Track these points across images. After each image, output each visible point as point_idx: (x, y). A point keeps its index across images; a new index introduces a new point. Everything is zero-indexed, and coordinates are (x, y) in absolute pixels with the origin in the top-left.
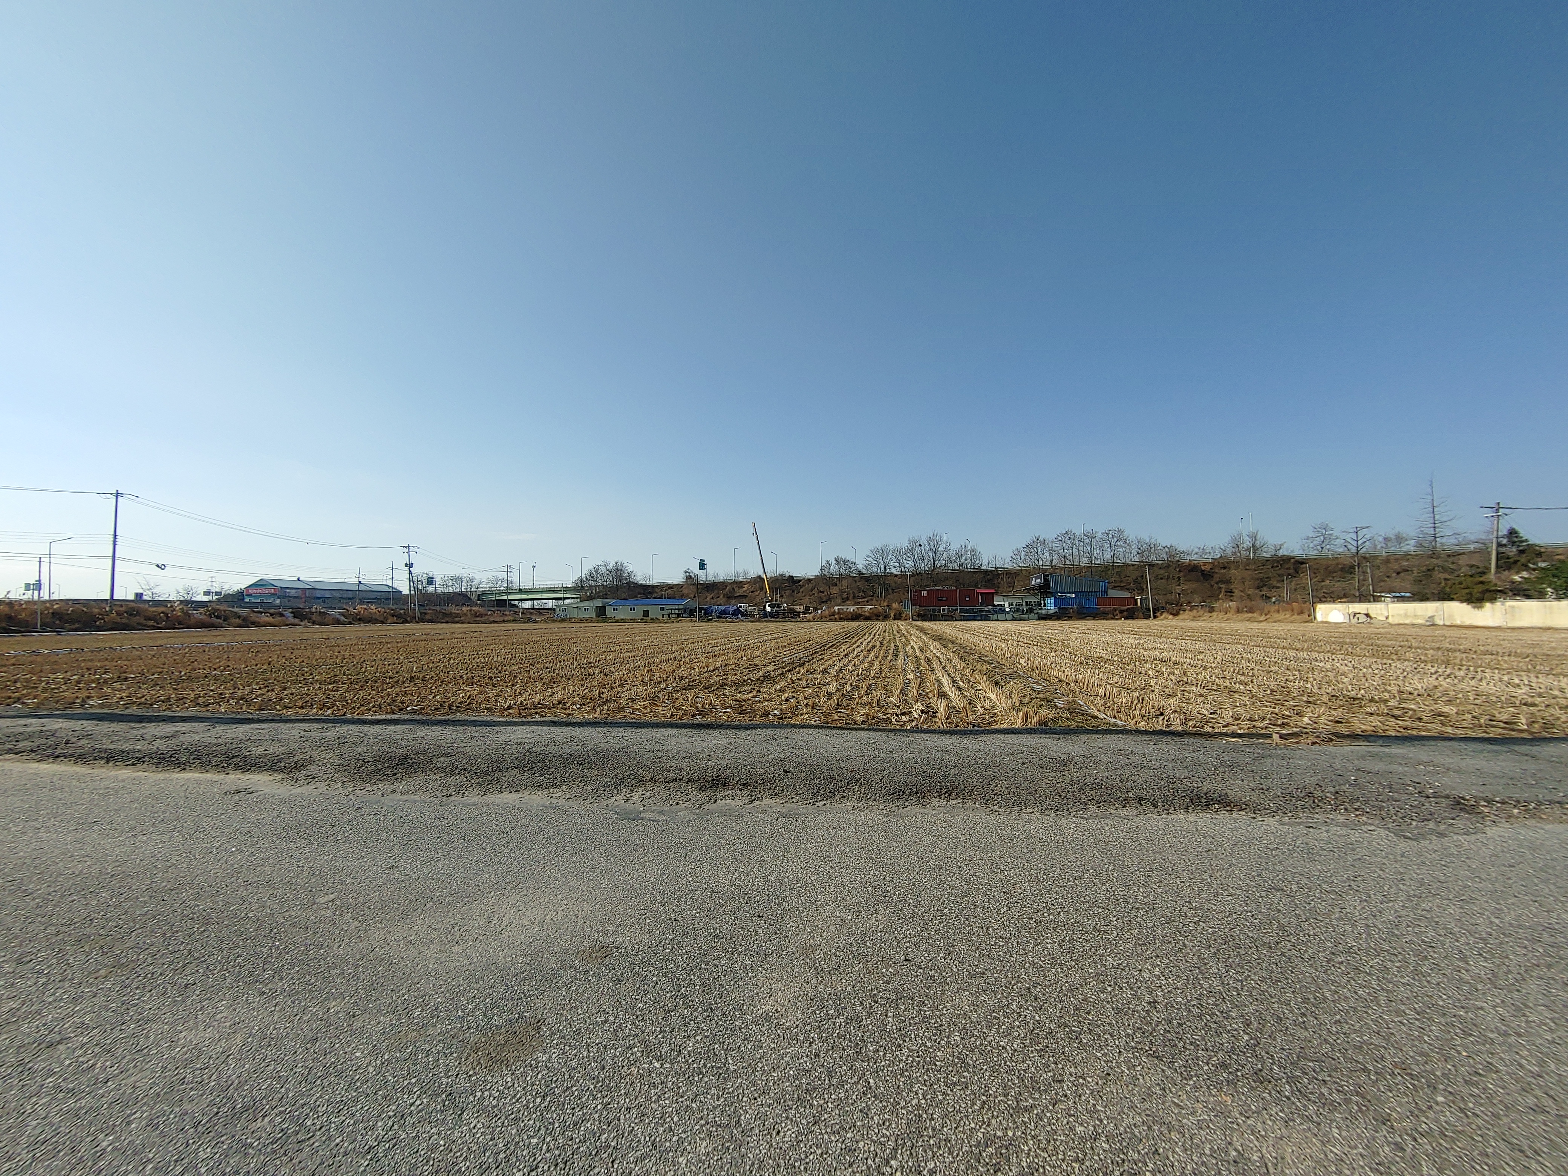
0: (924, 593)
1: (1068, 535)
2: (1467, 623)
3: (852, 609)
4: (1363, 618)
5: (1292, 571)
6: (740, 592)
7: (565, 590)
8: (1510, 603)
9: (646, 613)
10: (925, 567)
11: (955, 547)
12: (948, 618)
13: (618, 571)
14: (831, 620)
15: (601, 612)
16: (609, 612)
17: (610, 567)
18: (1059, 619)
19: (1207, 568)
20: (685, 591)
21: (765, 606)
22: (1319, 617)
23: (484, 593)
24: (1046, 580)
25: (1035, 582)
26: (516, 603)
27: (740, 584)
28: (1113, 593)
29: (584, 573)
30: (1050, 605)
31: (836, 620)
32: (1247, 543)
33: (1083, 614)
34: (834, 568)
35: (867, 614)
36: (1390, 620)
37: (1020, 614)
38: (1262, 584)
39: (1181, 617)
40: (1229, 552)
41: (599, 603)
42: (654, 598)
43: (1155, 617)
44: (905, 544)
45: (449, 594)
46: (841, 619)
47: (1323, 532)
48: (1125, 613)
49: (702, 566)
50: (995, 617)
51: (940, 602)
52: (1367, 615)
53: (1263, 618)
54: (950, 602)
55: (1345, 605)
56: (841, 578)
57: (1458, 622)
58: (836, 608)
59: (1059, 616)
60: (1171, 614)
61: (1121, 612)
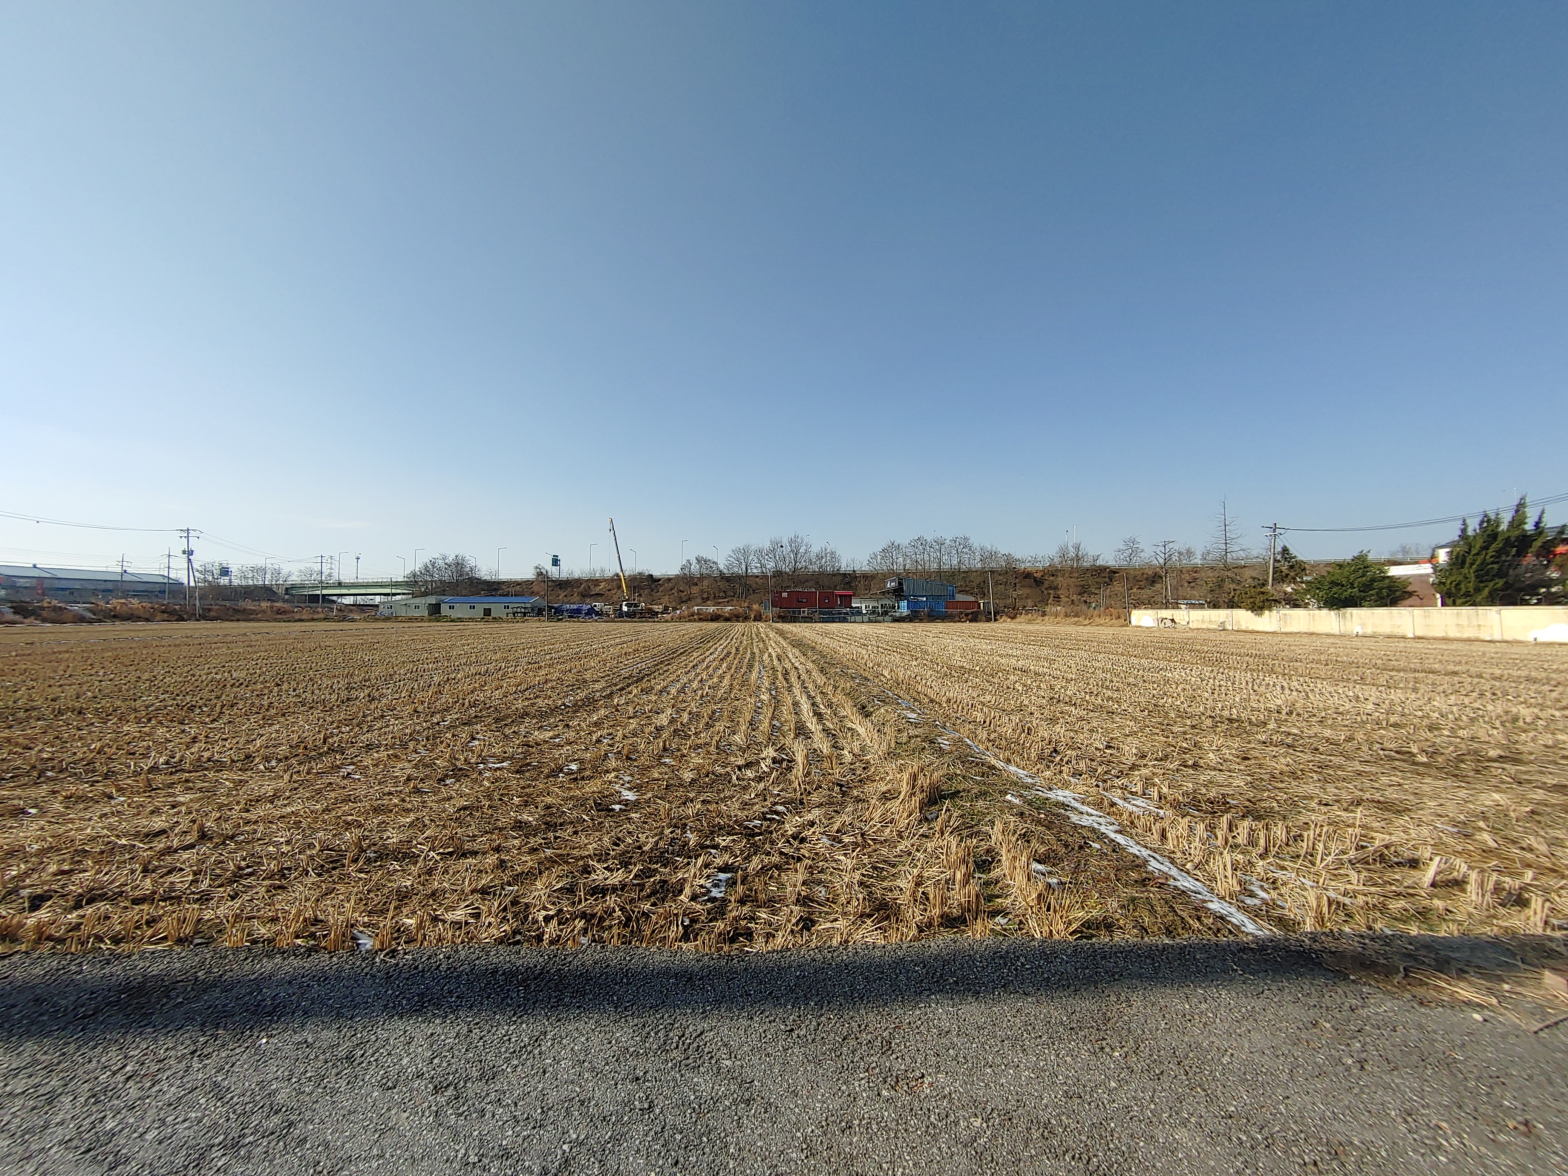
0: (785, 595)
1: (921, 541)
2: (1250, 629)
3: (711, 609)
4: (1169, 623)
5: (1107, 580)
6: (597, 590)
7: (396, 585)
8: (1283, 612)
9: (487, 612)
10: (786, 568)
11: (815, 549)
12: (808, 620)
13: (459, 565)
14: (690, 621)
15: (435, 610)
16: (445, 610)
17: (450, 560)
18: (911, 621)
19: (1038, 575)
20: (535, 588)
21: (621, 606)
22: (1134, 622)
23: (293, 587)
24: (900, 584)
25: (891, 585)
26: (335, 598)
27: (596, 582)
28: (960, 597)
29: (418, 567)
30: (904, 609)
31: (695, 621)
32: (1072, 554)
33: (933, 617)
34: (695, 568)
35: (727, 615)
36: (1191, 625)
37: (876, 616)
38: (1084, 590)
39: (1018, 620)
40: (1057, 560)
41: (432, 600)
42: (500, 595)
43: (996, 620)
44: (767, 545)
45: (248, 587)
46: (701, 620)
47: (1132, 546)
48: (970, 616)
49: (556, 562)
50: (853, 619)
51: (800, 604)
52: (1173, 620)
53: (1087, 622)
54: (810, 604)
55: (1154, 611)
56: (702, 577)
57: (1244, 628)
58: (696, 608)
59: (911, 618)
60: (1010, 617)
61: (967, 615)
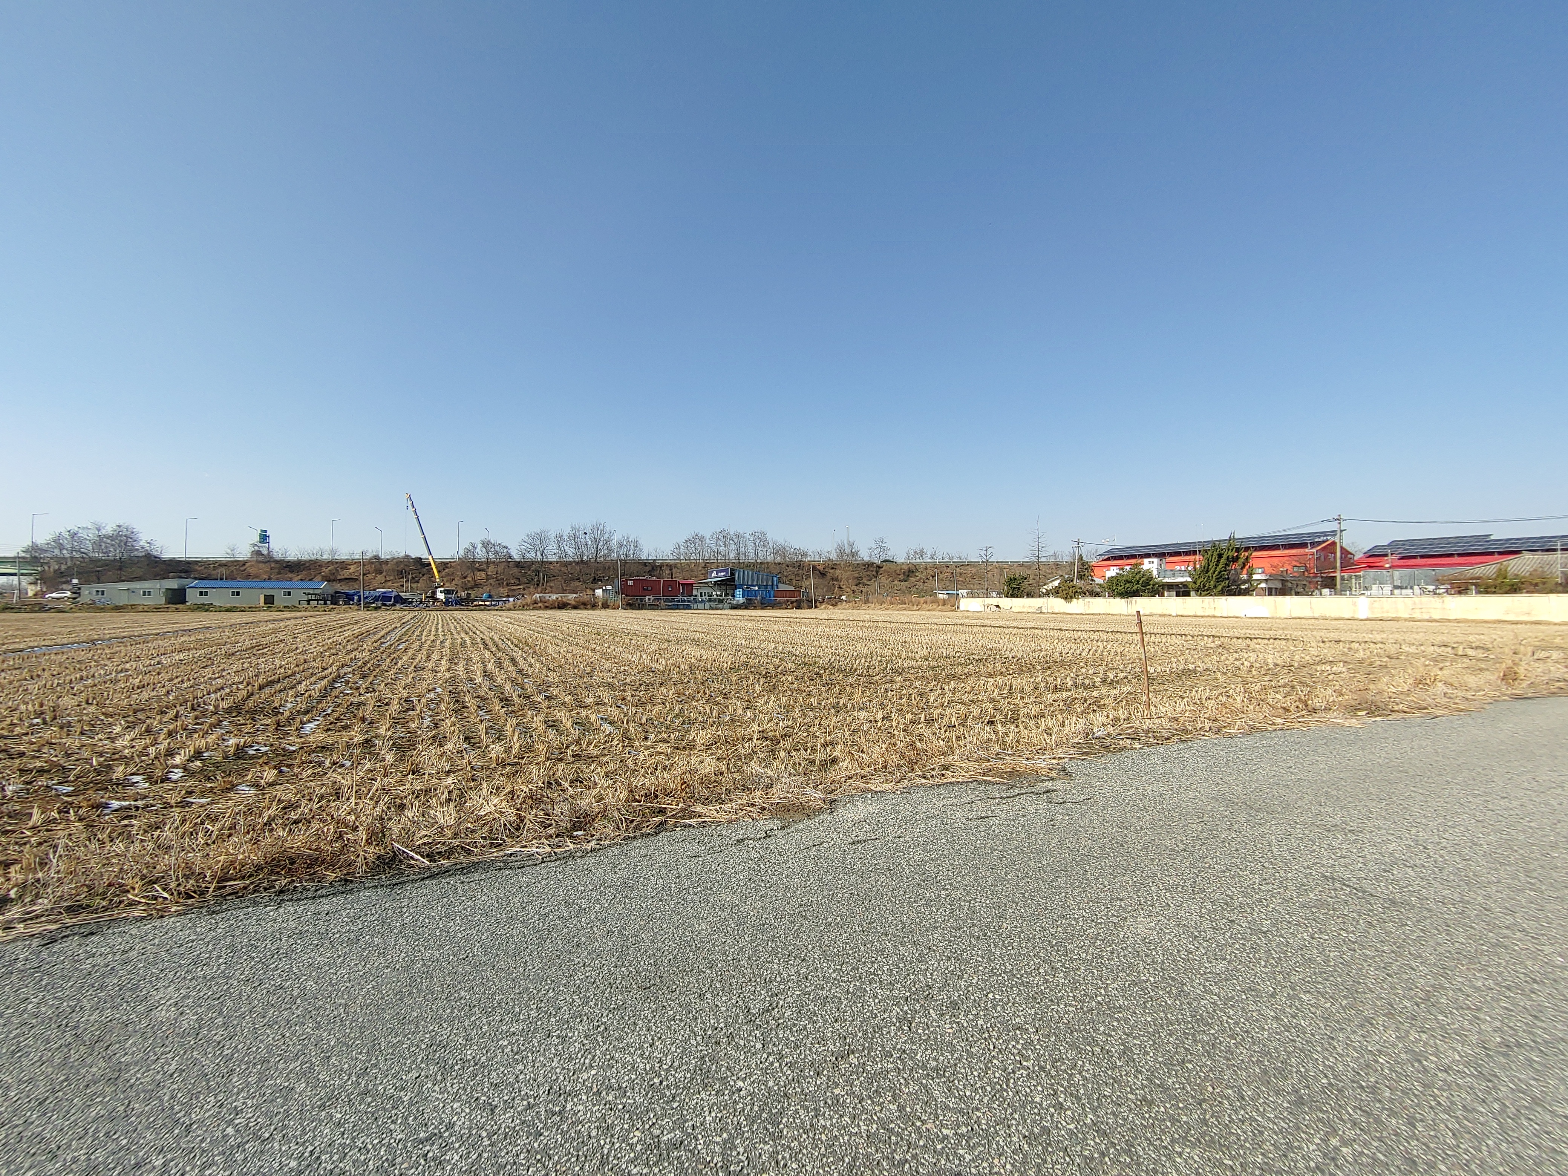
0: (631, 583)
4: (994, 608)
6: (346, 574)
11: (617, 537)
12: (653, 607)
15: (177, 598)
16: (193, 597)
18: (746, 608)
19: (821, 568)
21: (434, 593)
22: (962, 608)
24: (732, 574)
28: (782, 587)
30: (739, 597)
32: (848, 551)
33: (765, 604)
36: (1013, 610)
37: (717, 603)
39: (839, 606)
40: (833, 556)
43: (816, 607)
46: (547, 608)
48: (795, 604)
49: (264, 537)
50: (696, 606)
51: (646, 592)
52: (998, 606)
53: (915, 608)
54: (654, 591)
55: (981, 600)
56: (488, 562)
57: (1057, 611)
59: (746, 606)
60: (832, 605)
61: (792, 603)
